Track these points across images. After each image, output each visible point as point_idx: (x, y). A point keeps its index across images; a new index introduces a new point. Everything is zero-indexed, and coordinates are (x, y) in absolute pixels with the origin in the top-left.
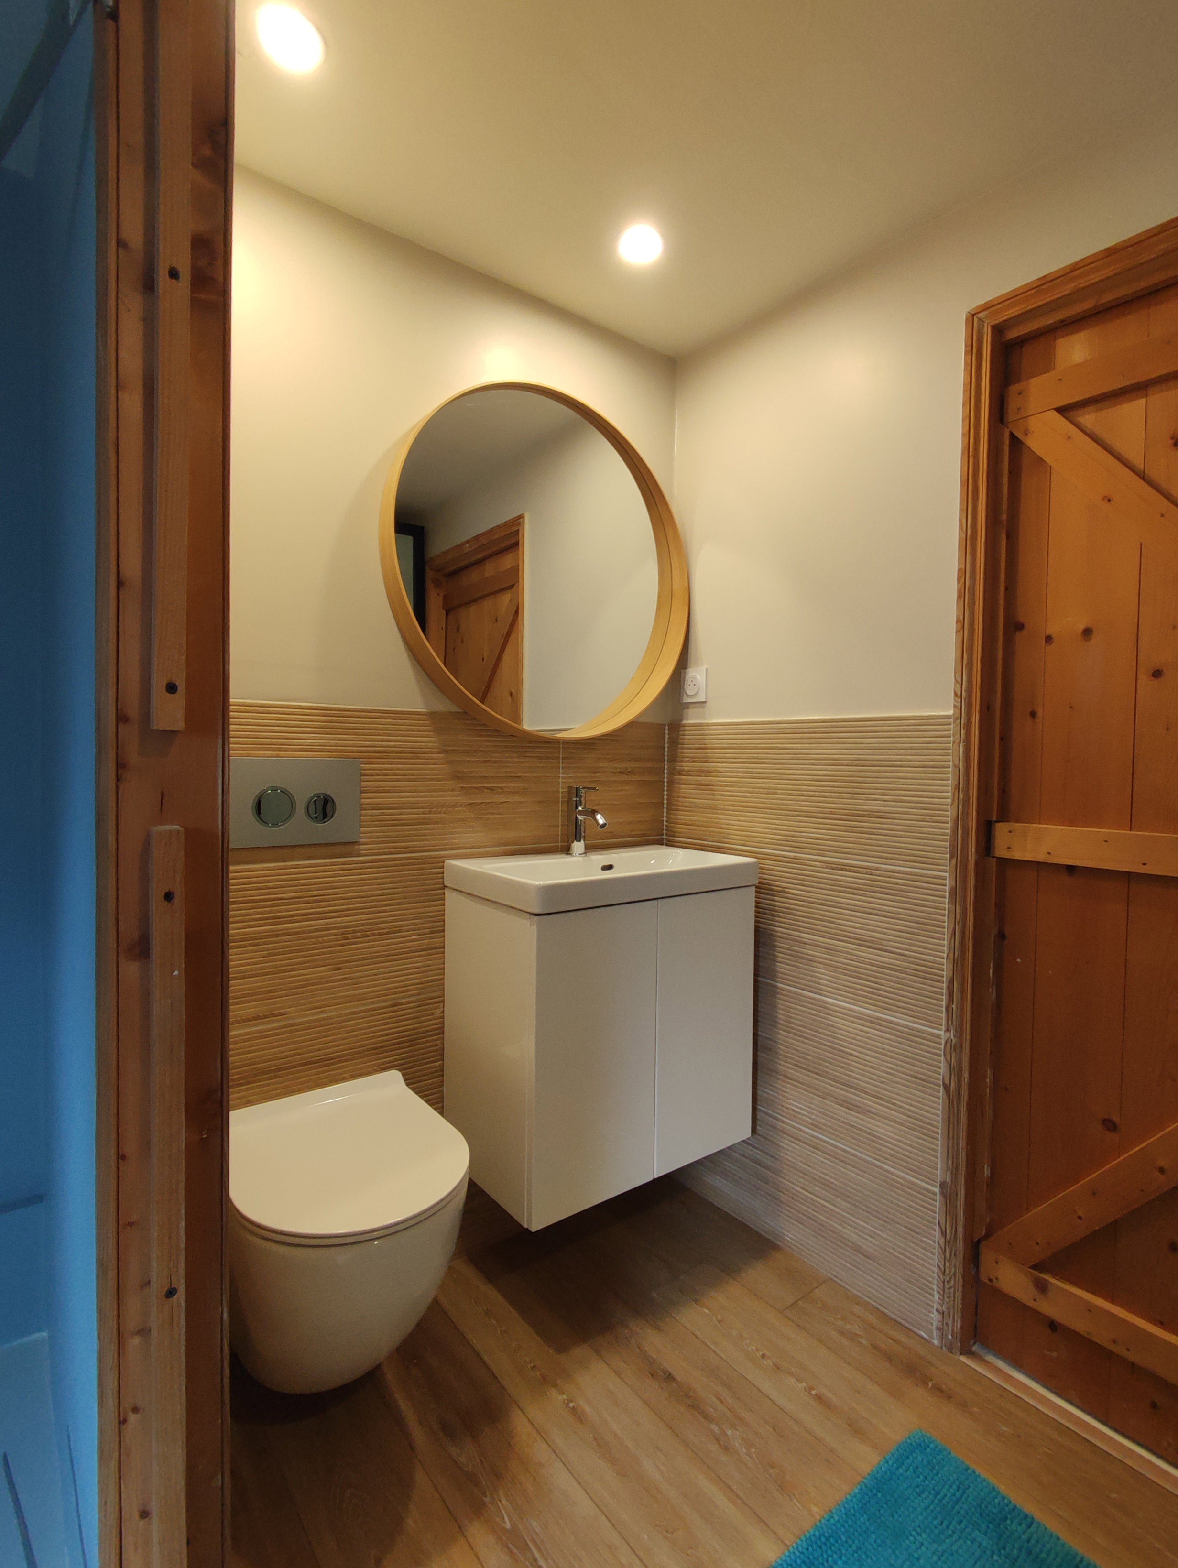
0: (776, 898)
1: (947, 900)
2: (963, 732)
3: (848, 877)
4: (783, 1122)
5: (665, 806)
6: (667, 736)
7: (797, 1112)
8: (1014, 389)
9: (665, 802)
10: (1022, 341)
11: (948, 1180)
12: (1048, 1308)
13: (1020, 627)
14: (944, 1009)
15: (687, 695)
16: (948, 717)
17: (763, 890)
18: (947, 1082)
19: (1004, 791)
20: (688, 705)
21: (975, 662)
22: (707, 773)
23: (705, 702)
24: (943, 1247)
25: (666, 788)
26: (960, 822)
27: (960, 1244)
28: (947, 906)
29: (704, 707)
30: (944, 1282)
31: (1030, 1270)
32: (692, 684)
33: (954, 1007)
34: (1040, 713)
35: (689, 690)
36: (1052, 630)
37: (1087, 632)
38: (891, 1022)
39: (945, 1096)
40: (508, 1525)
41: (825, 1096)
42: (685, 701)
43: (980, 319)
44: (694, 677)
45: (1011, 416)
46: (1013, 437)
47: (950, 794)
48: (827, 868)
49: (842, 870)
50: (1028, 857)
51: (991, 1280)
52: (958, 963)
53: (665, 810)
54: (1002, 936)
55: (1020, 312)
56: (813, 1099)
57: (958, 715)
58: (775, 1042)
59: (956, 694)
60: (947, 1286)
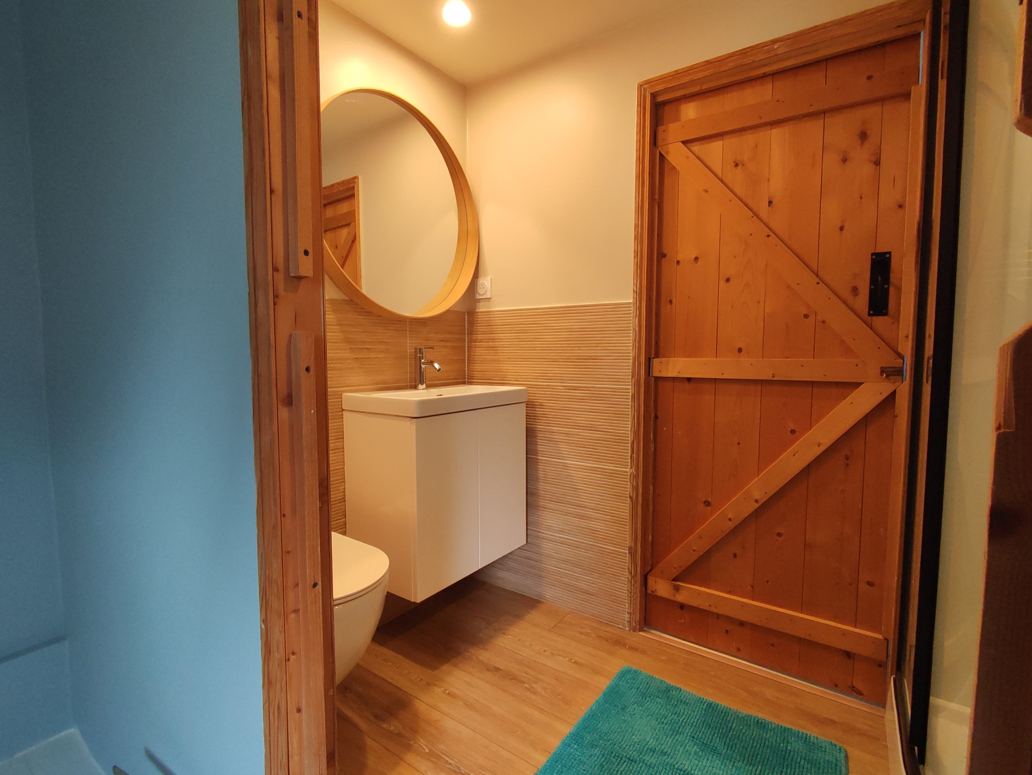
0: (537, 409)
1: (630, 400)
2: (637, 311)
3: (578, 393)
4: (543, 533)
5: (466, 361)
6: (466, 319)
7: (551, 526)
8: (661, 129)
9: (466, 359)
10: (664, 103)
11: (633, 545)
12: (681, 598)
13: (664, 256)
14: (629, 458)
15: (479, 294)
16: (630, 303)
17: (530, 405)
18: (632, 495)
19: (657, 342)
20: (479, 300)
21: (643, 274)
22: (493, 340)
23: (490, 298)
24: (630, 579)
25: (466, 351)
26: (636, 359)
27: (639, 576)
28: (630, 404)
29: (490, 301)
30: (631, 597)
31: (672, 582)
32: (482, 287)
33: (634, 455)
34: (674, 301)
35: (480, 291)
36: (680, 258)
37: (696, 259)
38: (603, 469)
39: (631, 503)
40: (427, 751)
41: (567, 514)
42: (477, 298)
43: (644, 88)
44: (484, 284)
45: (660, 143)
46: (661, 154)
47: (631, 344)
48: (566, 389)
49: (575, 390)
50: (670, 375)
51: (653, 592)
52: (636, 433)
53: (466, 364)
54: (656, 417)
55: (664, 88)
56: (560, 517)
57: (635, 302)
58: (538, 490)
59: (634, 291)
60: (632, 599)
